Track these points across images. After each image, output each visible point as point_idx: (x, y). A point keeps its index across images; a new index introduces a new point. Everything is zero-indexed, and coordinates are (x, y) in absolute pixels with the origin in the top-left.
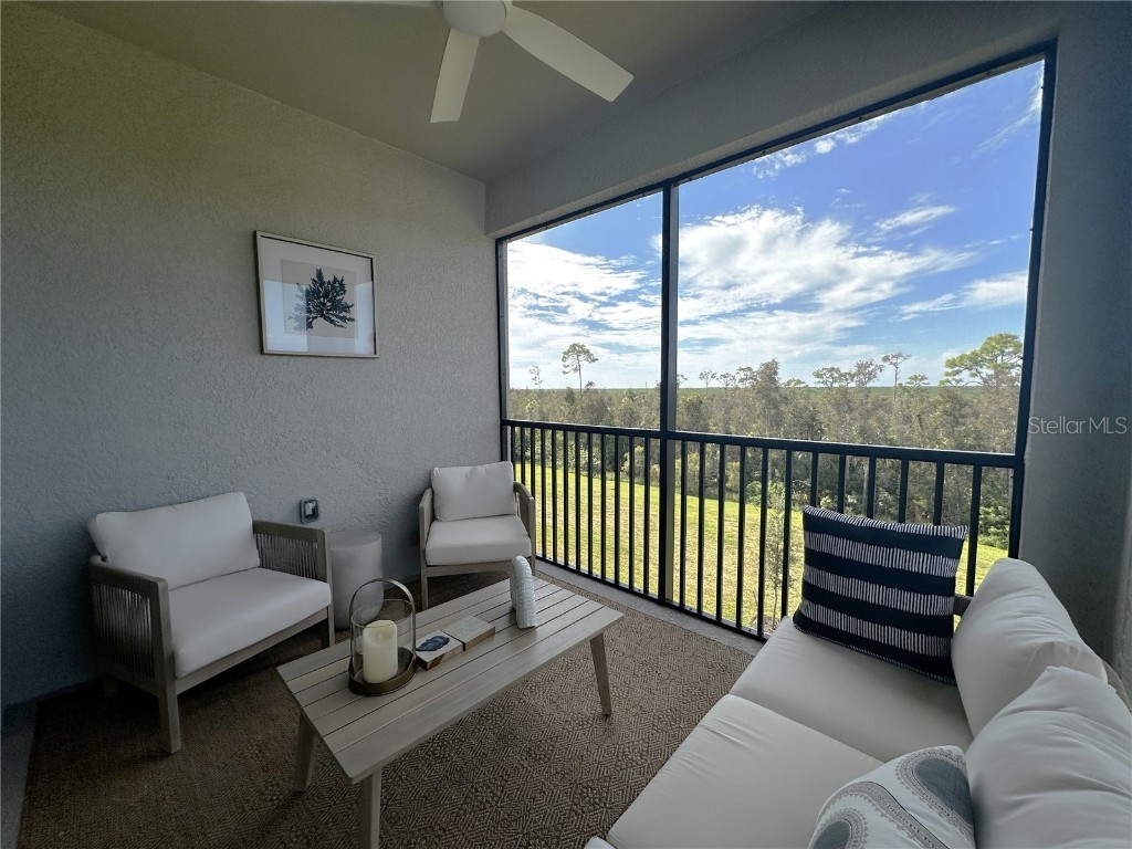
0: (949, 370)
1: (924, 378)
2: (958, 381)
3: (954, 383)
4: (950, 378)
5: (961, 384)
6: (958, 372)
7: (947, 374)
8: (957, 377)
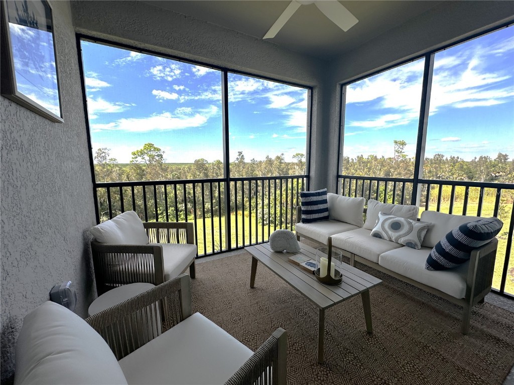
0: (134, 157)
1: (115, 160)
2: (137, 161)
3: (135, 162)
4: (134, 160)
5: (138, 162)
6: (137, 157)
7: (133, 158)
8: (136, 159)
